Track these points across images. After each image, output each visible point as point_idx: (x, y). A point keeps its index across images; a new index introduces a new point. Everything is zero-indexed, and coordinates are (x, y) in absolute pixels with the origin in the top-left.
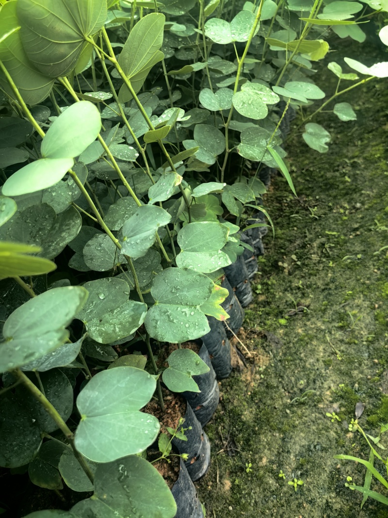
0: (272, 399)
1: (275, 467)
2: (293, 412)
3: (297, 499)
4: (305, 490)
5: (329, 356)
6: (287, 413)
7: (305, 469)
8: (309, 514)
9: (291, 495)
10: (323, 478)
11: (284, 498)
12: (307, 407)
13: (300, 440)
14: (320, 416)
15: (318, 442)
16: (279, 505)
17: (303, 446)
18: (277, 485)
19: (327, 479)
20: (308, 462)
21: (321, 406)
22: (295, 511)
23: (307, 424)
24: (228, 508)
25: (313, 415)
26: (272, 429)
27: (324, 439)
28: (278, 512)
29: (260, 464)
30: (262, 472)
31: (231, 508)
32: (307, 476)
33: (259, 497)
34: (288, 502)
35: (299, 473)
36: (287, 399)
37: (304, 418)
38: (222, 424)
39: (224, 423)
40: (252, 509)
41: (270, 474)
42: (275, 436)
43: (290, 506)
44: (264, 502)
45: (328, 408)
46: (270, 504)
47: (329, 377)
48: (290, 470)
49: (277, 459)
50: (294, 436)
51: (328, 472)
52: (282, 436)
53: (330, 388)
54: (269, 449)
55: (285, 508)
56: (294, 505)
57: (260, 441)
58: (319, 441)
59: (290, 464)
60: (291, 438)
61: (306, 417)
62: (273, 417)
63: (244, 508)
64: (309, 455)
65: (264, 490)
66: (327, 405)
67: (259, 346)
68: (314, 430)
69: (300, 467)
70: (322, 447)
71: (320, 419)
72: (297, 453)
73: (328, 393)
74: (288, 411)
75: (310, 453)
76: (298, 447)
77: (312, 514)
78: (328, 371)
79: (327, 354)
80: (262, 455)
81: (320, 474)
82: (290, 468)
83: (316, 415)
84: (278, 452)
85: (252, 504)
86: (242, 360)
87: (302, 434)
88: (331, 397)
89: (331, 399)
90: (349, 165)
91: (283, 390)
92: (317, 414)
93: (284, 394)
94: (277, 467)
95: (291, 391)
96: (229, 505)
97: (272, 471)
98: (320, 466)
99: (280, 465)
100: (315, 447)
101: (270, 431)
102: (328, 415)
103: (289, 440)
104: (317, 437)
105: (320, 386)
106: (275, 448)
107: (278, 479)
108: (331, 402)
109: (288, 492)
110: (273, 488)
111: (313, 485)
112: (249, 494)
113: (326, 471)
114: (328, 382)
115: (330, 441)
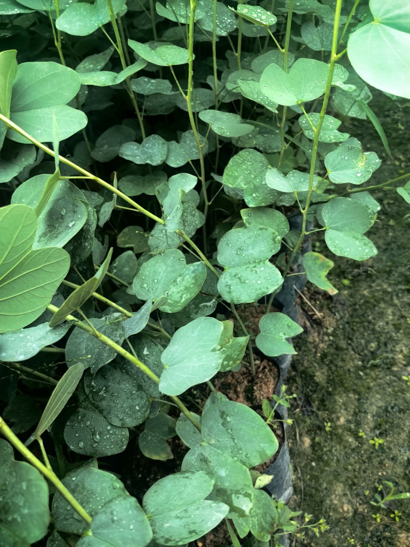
0: (343, 360)
1: (352, 426)
2: (366, 374)
3: (378, 456)
4: (385, 448)
5: (398, 319)
6: (360, 375)
7: (384, 429)
8: (392, 470)
9: (372, 453)
10: (403, 437)
11: (365, 456)
12: (380, 369)
13: (376, 401)
14: (395, 378)
15: (395, 404)
16: (361, 461)
17: (380, 407)
18: (357, 443)
19: (407, 438)
20: (386, 422)
21: (395, 369)
22: (377, 467)
23: (382, 387)
24: (311, 464)
25: (388, 378)
26: (347, 390)
27: (400, 401)
28: (360, 468)
29: (338, 423)
30: (340, 431)
31: (314, 464)
32: (387, 435)
33: (340, 454)
34: (369, 458)
35: (378, 432)
36: (359, 361)
37: (379, 380)
38: (295, 385)
39: (297, 383)
40: (335, 465)
41: (349, 433)
42: (351, 397)
43: (372, 462)
44: (345, 458)
45: (402, 371)
46: (352, 461)
47: (400, 341)
48: (369, 430)
49: (354, 419)
50: (370, 398)
51: (407, 432)
52: (357, 397)
53: (402, 351)
54: (346, 409)
55: (367, 464)
56: (376, 462)
57: (335, 401)
58: (397, 402)
59: (368, 423)
60: (367, 399)
61: (380, 379)
62: (346, 379)
63: (327, 464)
64: (386, 416)
65: (345, 447)
66: (401, 368)
67: (325, 307)
68: (389, 392)
69: (378, 426)
70: (399, 408)
71: (395, 381)
72: (374, 413)
73: (400, 356)
74: (361, 373)
75: (388, 414)
76: (374, 408)
77: (395, 470)
78: (398, 334)
79: (396, 317)
80: (339, 415)
81: (399, 434)
82: (369, 427)
83: (390, 378)
84: (355, 412)
85: (335, 461)
86: (309, 321)
87: (378, 396)
88: (404, 360)
89: (404, 362)
90: (401, 110)
91: (353, 352)
92: (392, 377)
93: (354, 356)
94: (355, 426)
95: (362, 354)
96: (312, 461)
97: (350, 430)
98: (398, 426)
99: (358, 424)
100: (392, 408)
101: (345, 392)
102: (405, 378)
103: (365, 401)
104: (393, 399)
105: (391, 350)
106: (351, 408)
107: (357, 438)
108: (406, 366)
109: (369, 450)
110: (353, 446)
111: (393, 444)
112: (330, 451)
113: (405, 431)
114: (399, 345)
115: (407, 403)
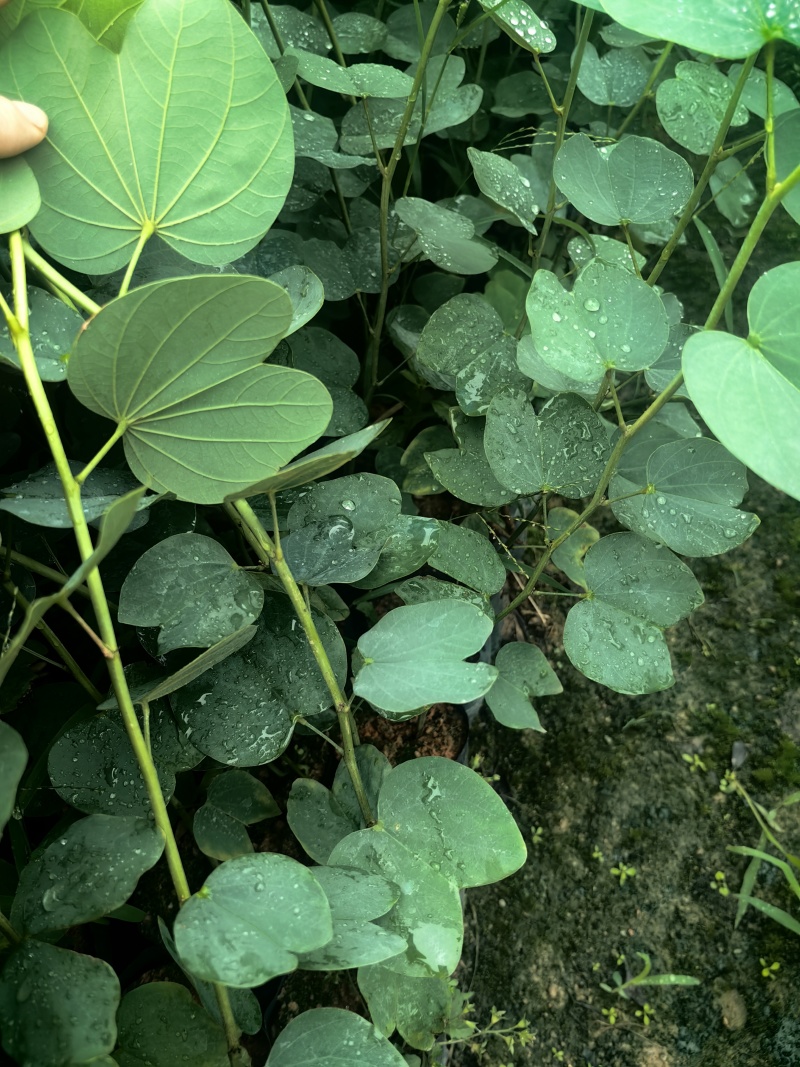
0: (578, 711)
1: (582, 838)
2: (617, 742)
3: (624, 899)
4: (637, 884)
5: (687, 645)
6: (606, 742)
7: (638, 848)
8: (646, 927)
9: (613, 892)
10: (671, 868)
11: (599, 896)
12: (644, 736)
13: (630, 794)
14: (669, 756)
15: (663, 803)
16: (590, 906)
17: (636, 808)
18: (587, 870)
19: (677, 870)
20: (645, 836)
21: (671, 738)
22: (619, 920)
23: (643, 769)
24: (498, 903)
25: (656, 753)
26: (578, 769)
27: (675, 800)
28: (587, 918)
29: (556, 830)
30: (558, 845)
31: (503, 903)
32: (642, 861)
33: (554, 888)
34: (606, 901)
35: (626, 854)
36: (606, 716)
37: (638, 756)
38: (483, 748)
39: (486, 744)
40: (542, 908)
41: (574, 850)
42: (585, 784)
43: (610, 910)
44: (562, 896)
45: (683, 743)
46: (574, 903)
47: (686, 686)
48: (610, 847)
49: (586, 824)
50: (619, 787)
51: (680, 858)
52: (595, 783)
53: (686, 706)
54: (573, 805)
55: (600, 912)
56: (617, 909)
57: (555, 787)
58: (667, 801)
59: (610, 835)
60: (614, 789)
61: (642, 754)
62: (580, 748)
63: (528, 905)
64: (646, 824)
65: (564, 877)
66: (682, 738)
67: (554, 605)
68: (656, 781)
69: (628, 842)
70: (670, 812)
71: (668, 761)
72: (624, 817)
73: (683, 715)
74: (609, 740)
75: (649, 822)
76: (625, 807)
77: (651, 928)
78: (683, 673)
79: (683, 641)
80: (560, 814)
81: (666, 861)
82: (611, 843)
83: (660, 755)
84: (588, 811)
85: (542, 901)
86: (521, 627)
87: (634, 786)
88: (689, 724)
89: (688, 728)
91: (597, 697)
92: (663, 752)
93: (598, 705)
94: (587, 838)
95: (614, 702)
96: (500, 898)
97: (576, 844)
98: (665, 846)
99: (593, 835)
100: (658, 811)
101: (575, 773)
102: (687, 758)
103: (609, 793)
104: (661, 794)
105: (668, 701)
106: (582, 803)
107: (588, 860)
108: (690, 734)
109: (607, 886)
110: (579, 876)
111: (652, 878)
112: (536, 881)
113: (676, 856)
114: (683, 695)
115: (686, 804)
